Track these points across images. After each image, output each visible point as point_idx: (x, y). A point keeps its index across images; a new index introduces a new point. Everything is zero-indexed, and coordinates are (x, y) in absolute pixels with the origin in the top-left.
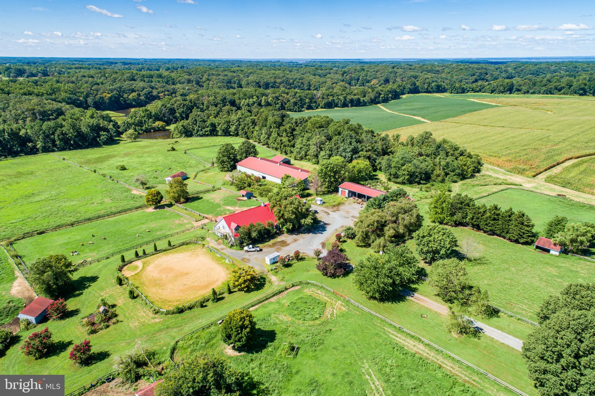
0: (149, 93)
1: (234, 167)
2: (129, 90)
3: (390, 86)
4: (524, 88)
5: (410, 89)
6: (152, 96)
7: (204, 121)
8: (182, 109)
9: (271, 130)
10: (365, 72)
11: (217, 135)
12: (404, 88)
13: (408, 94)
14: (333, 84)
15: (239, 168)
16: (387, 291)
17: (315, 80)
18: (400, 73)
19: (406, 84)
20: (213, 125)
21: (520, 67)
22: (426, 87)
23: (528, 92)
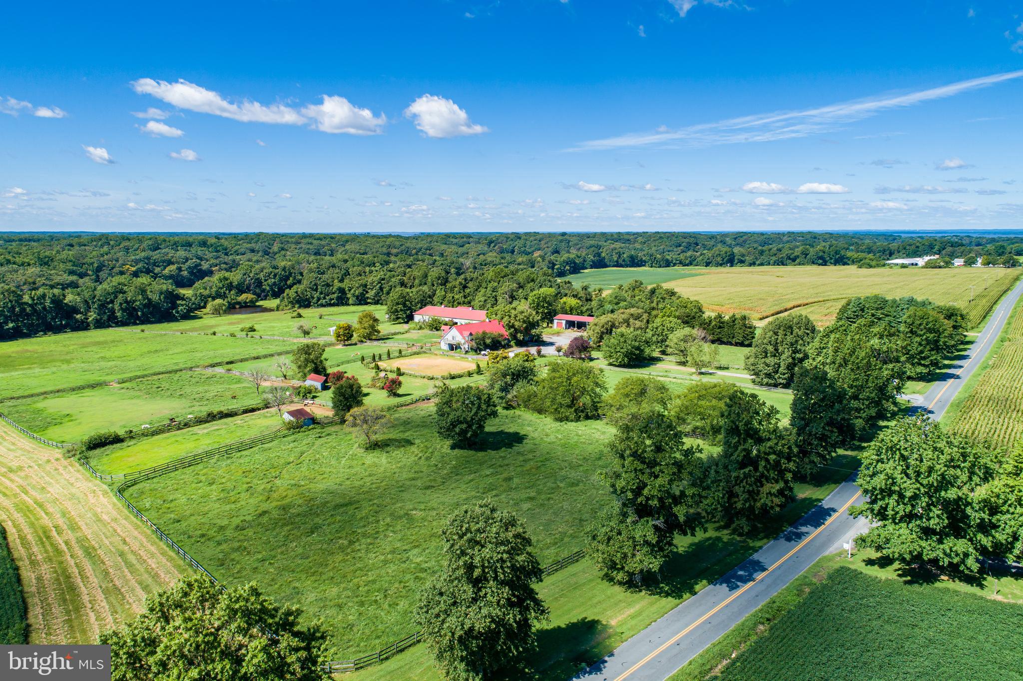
0: (197, 266)
1: (410, 318)
2: (164, 262)
3: (565, 256)
4: (748, 259)
5: (593, 262)
6: (201, 269)
7: (328, 285)
8: (273, 280)
9: (434, 288)
10: (522, 242)
11: (348, 305)
12: (584, 261)
13: (591, 268)
14: (479, 255)
15: (417, 318)
16: (635, 354)
17: (450, 250)
18: (575, 242)
19: (587, 255)
20: (342, 291)
21: (742, 237)
22: (615, 259)
23: (753, 264)
